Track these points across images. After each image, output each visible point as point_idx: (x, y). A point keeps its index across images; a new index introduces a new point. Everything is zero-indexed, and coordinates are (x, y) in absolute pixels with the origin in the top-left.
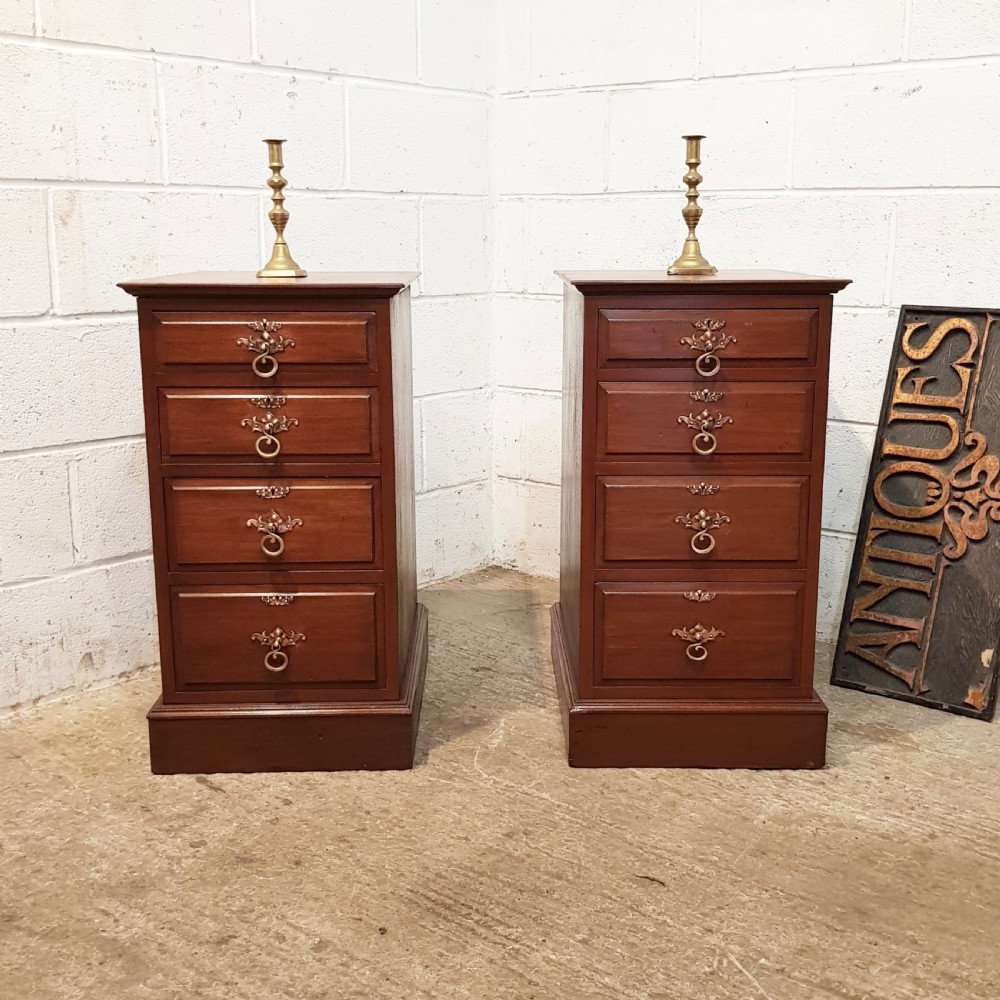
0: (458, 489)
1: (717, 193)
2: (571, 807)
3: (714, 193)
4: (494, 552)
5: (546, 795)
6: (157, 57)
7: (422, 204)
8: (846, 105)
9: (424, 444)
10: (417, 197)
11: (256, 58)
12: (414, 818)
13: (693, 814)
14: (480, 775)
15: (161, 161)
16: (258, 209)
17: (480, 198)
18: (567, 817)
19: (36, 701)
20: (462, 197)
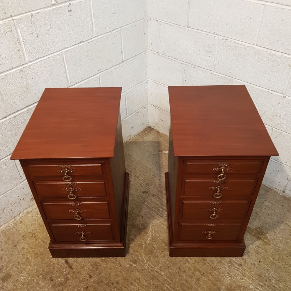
0: (137, 111)
1: (228, 39)
2: (170, 281)
3: (227, 38)
4: (148, 123)
5: (163, 274)
6: (13, 18)
7: (122, 31)
8: (283, 21)
9: (127, 104)
10: (120, 29)
11: (53, 2)
12: (126, 287)
13: (204, 286)
14: (144, 261)
15: (24, 55)
16: (63, 57)
17: (142, 20)
18: (169, 287)
19: (19, 214)
20: (136, 22)
